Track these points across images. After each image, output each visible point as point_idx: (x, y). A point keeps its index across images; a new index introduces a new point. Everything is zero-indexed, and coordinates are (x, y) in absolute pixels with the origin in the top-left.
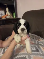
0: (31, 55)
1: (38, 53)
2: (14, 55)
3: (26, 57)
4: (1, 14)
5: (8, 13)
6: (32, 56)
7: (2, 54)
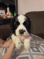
0: (33, 55)
2: (17, 54)
5: (9, 13)
6: (34, 56)
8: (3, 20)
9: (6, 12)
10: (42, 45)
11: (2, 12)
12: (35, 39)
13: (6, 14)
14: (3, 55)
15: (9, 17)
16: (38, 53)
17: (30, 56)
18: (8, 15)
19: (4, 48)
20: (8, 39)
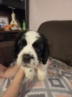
0: (52, 92)
1: (63, 89)
3: (44, 95)
4: (3, 23)
5: (14, 22)
6: (54, 94)
7: (6, 88)
8: (4, 33)
9: (10, 20)
10: (67, 75)
11: (3, 21)
12: (55, 66)
13: (10, 24)
14: (3, 90)
15: (14, 28)
16: (61, 89)
17: (48, 93)
18: (13, 25)
19: (6, 79)
20: (12, 64)
